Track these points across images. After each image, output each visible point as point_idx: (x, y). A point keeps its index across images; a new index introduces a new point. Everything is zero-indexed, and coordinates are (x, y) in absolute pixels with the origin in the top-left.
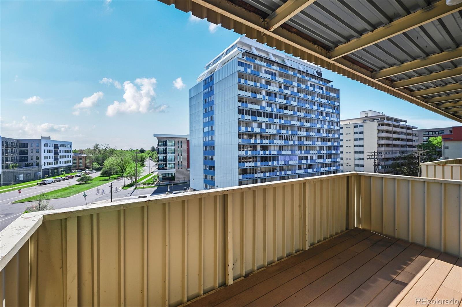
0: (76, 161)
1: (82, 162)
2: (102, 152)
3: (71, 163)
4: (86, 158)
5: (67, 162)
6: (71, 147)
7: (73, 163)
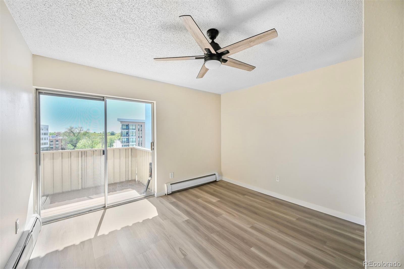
0: (52, 143)
1: (58, 144)
2: (76, 135)
3: (47, 144)
4: (61, 140)
5: (44, 144)
6: (47, 130)
7: (50, 145)
